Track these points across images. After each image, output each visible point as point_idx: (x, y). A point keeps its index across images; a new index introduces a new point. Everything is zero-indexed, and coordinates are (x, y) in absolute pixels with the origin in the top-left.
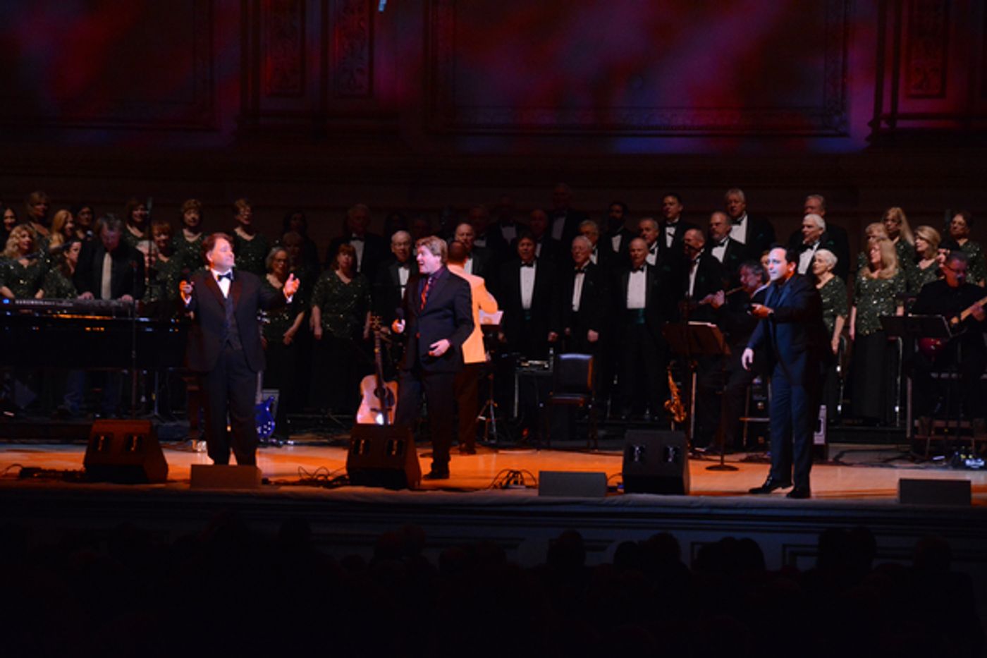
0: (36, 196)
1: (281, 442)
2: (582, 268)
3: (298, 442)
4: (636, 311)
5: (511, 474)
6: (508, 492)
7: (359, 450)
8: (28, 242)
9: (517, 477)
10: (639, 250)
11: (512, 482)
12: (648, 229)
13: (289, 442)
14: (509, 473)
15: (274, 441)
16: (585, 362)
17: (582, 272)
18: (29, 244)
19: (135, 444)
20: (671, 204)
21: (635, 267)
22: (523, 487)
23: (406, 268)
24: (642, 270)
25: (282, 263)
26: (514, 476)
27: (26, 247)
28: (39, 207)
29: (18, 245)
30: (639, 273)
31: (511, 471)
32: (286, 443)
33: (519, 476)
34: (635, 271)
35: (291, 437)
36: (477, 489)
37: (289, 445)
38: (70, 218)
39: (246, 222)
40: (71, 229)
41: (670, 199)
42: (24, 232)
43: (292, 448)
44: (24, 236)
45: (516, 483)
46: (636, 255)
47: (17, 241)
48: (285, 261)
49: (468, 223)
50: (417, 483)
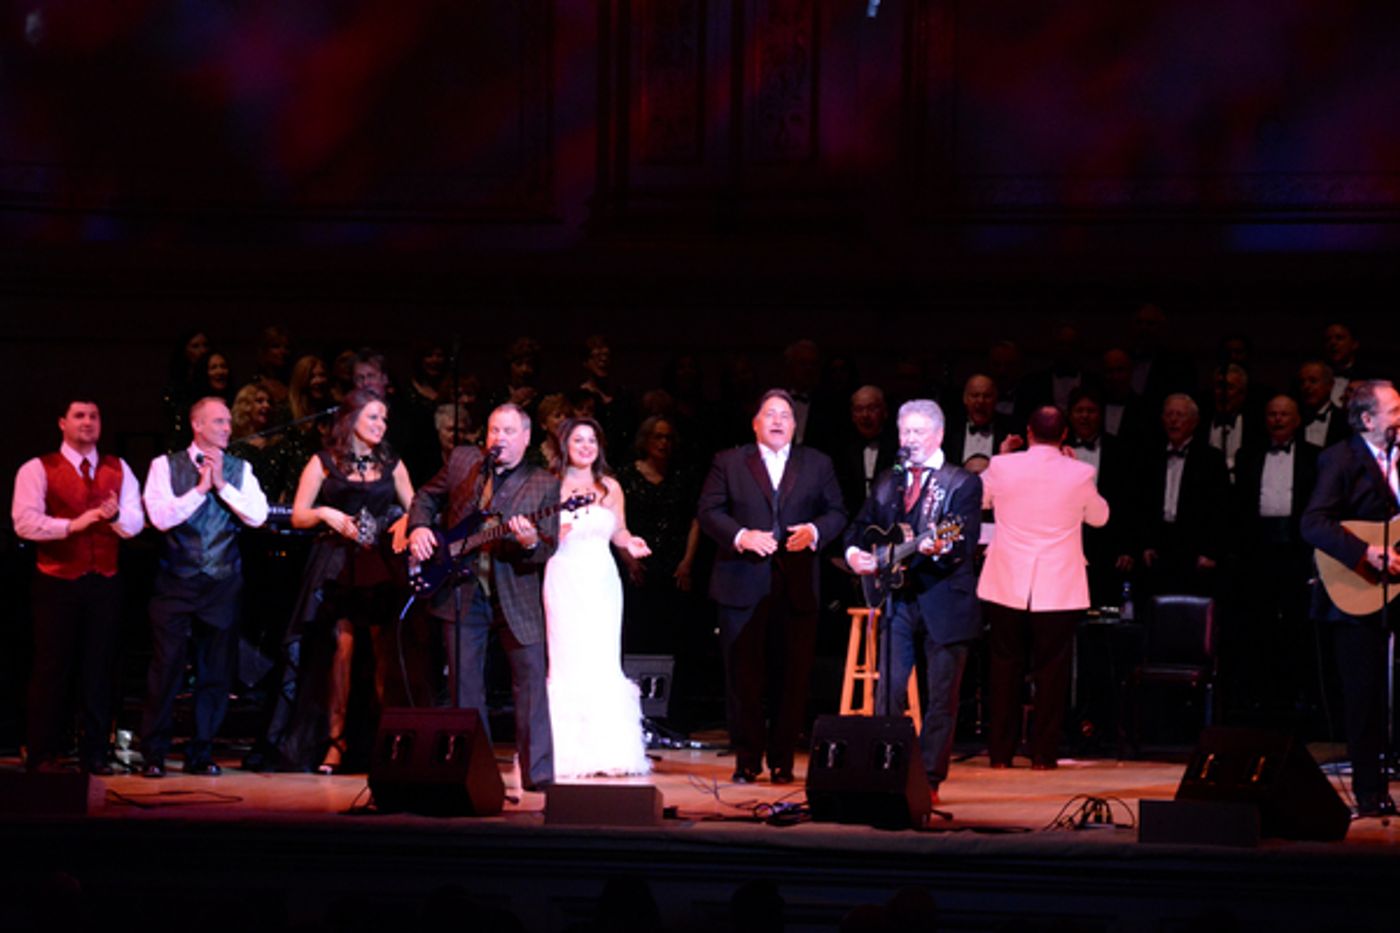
0: (272, 332)
1: (678, 745)
2: (1180, 449)
3: (707, 744)
4: (1275, 521)
5: (1090, 804)
6: (1084, 835)
7: (827, 761)
8: (267, 409)
9: (1101, 809)
10: (1284, 414)
11: (1091, 818)
12: (1313, 379)
13: (693, 744)
14: (1087, 803)
15: (667, 741)
16: (1201, 609)
17: (1180, 455)
18: (268, 413)
19: (452, 748)
20: (1339, 337)
21: (1275, 443)
22: (1111, 827)
23: (873, 448)
24: (1287, 450)
25: (664, 440)
26: (1094, 808)
27: (261, 419)
28: (275, 351)
29: (249, 414)
30: (1282, 454)
31: (1090, 799)
32: (688, 746)
33: (1104, 808)
34: (1275, 450)
35: (693, 735)
36: (1028, 830)
37: (694, 748)
38: (318, 369)
39: (600, 373)
40: (320, 386)
41: (1338, 329)
42: (261, 394)
43: (698, 754)
44: (260, 400)
45: (1098, 819)
46: (1278, 421)
47: (248, 408)
48: (667, 437)
49: (984, 373)
50: (925, 817)
